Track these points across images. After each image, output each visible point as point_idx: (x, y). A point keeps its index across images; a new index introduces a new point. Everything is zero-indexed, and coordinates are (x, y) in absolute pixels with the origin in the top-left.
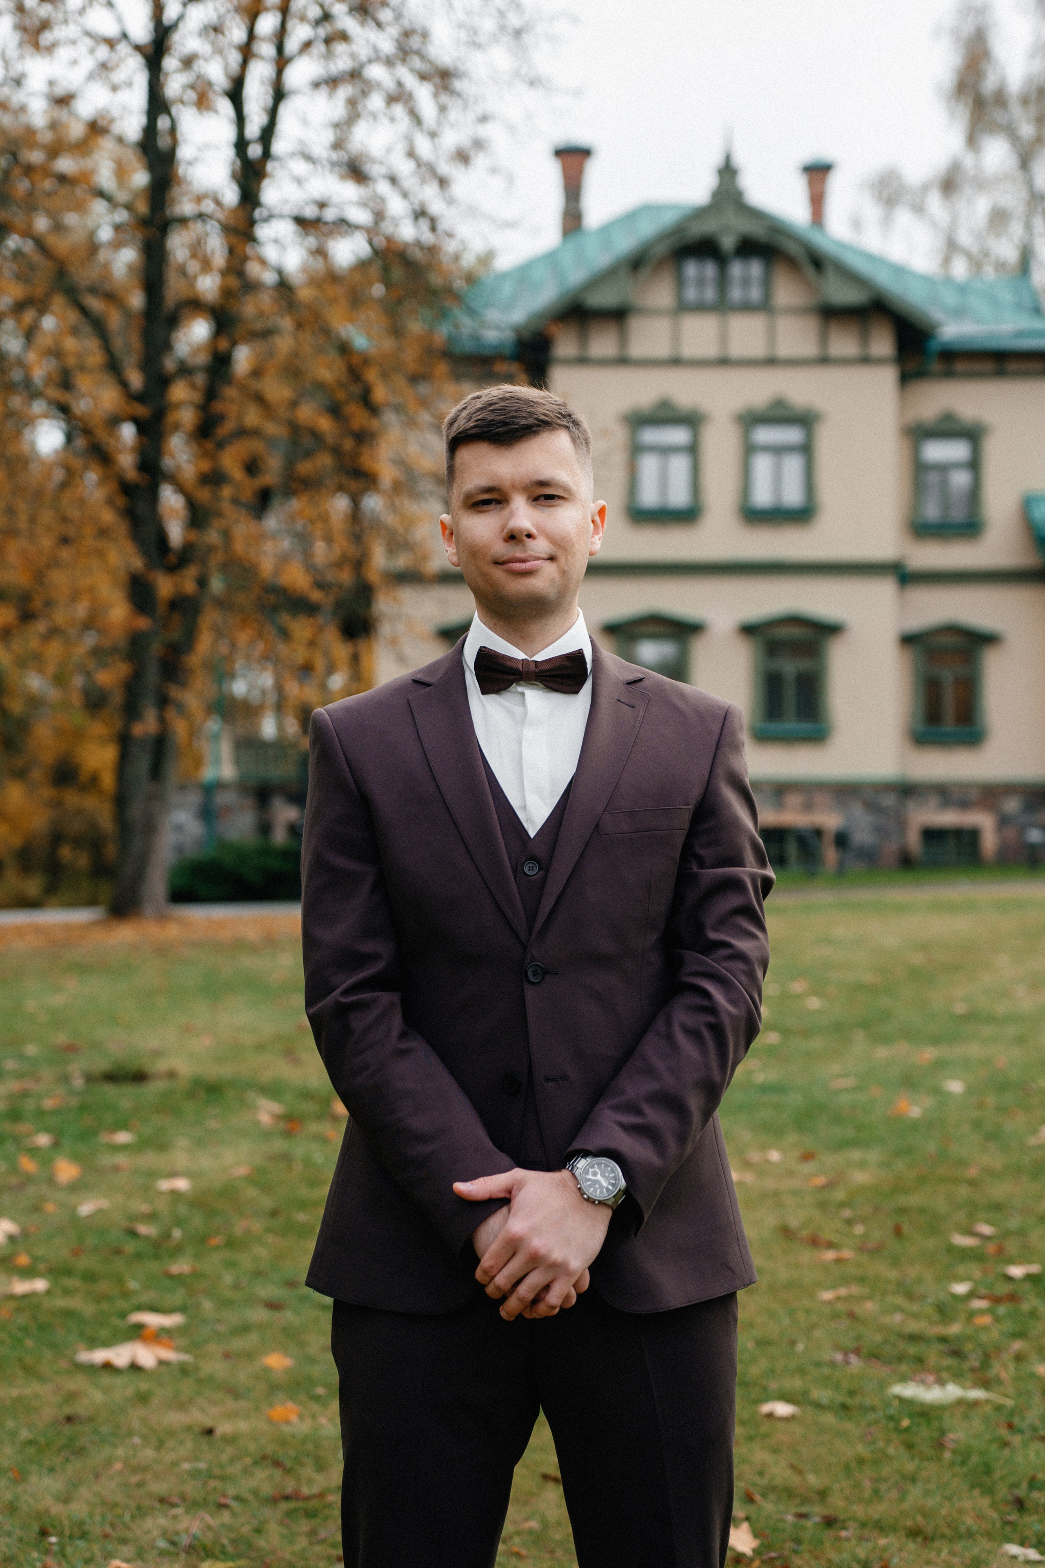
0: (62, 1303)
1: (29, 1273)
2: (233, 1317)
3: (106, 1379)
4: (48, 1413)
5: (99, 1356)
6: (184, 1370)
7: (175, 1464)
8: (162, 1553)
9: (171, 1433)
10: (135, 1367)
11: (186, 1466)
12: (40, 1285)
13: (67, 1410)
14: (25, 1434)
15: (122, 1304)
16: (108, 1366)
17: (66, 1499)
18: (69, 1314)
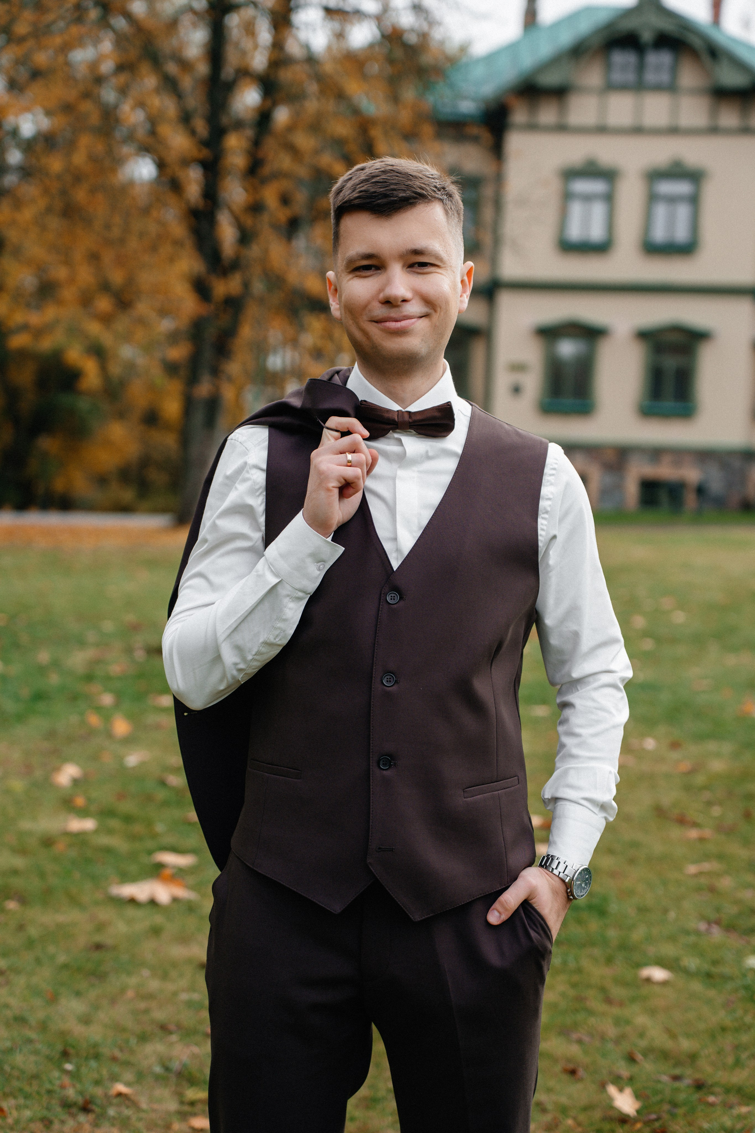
0: (105, 840)
1: (83, 813)
3: (131, 912)
4: (82, 940)
5: (128, 890)
7: (175, 994)
8: (158, 1078)
9: (174, 965)
10: (153, 903)
11: (184, 996)
12: (88, 824)
13: (98, 938)
14: (62, 958)
15: (150, 844)
16: (132, 901)
17: (87, 1022)
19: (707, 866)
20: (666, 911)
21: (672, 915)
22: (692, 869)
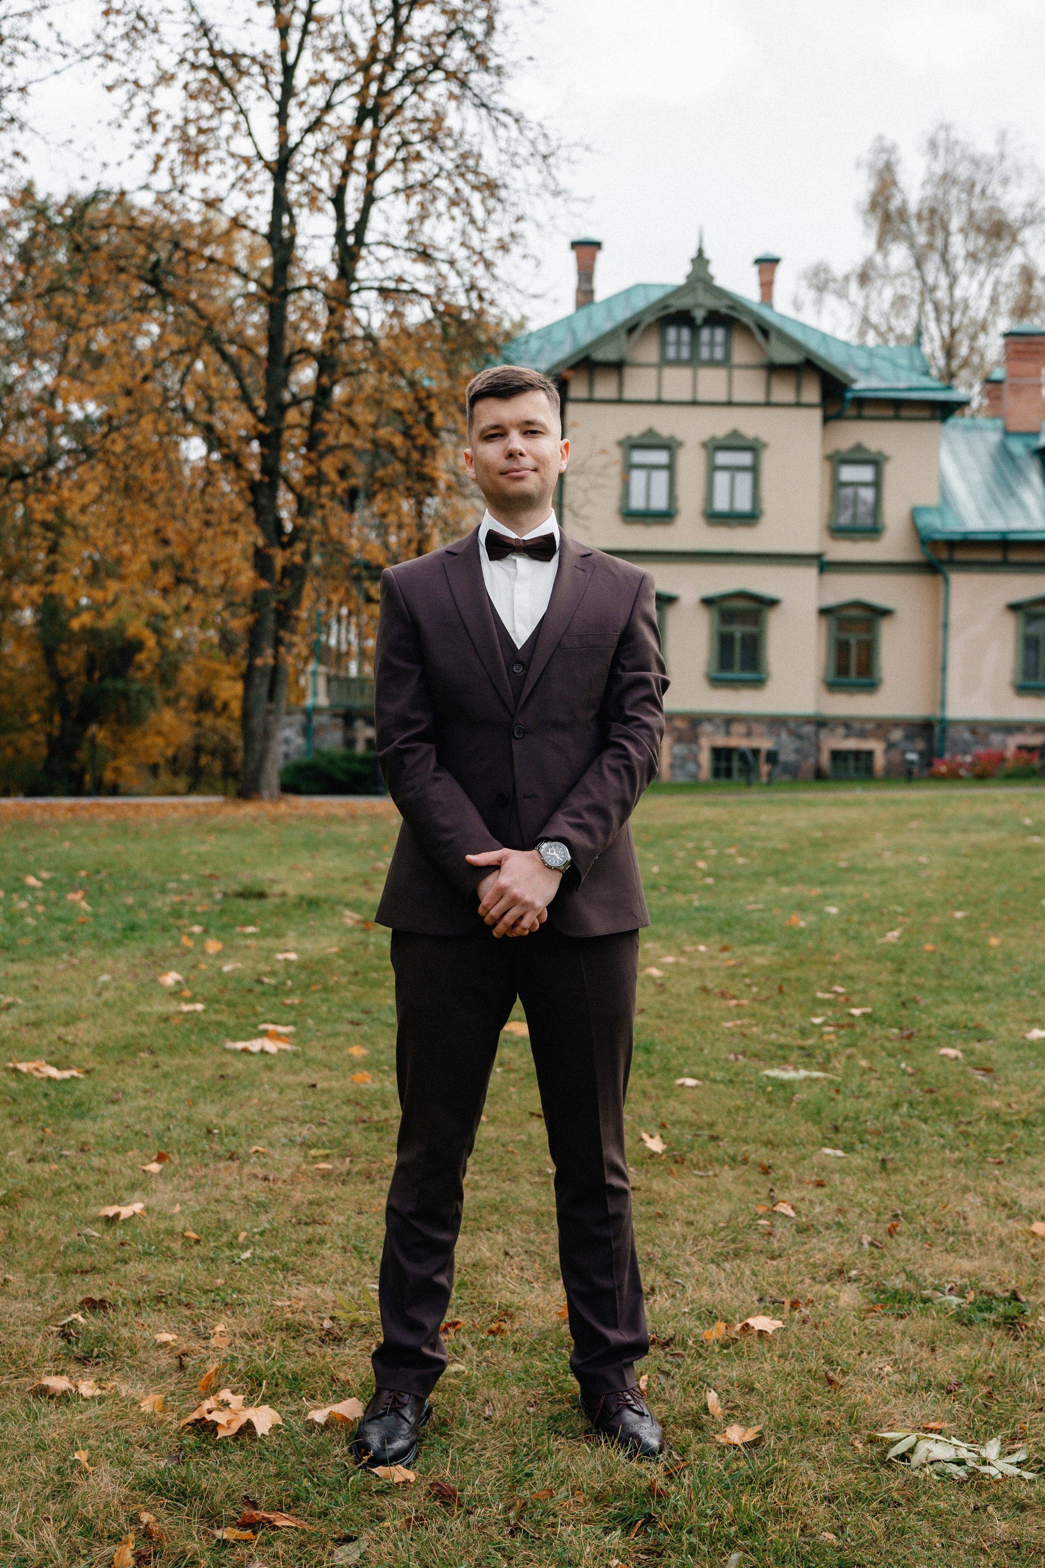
0: (214, 1017)
1: (192, 1000)
2: (328, 1029)
3: (245, 1057)
4: (208, 1073)
5: (240, 1045)
6: (296, 1055)
7: (291, 1101)
8: (284, 1145)
9: (289, 1086)
10: (263, 1052)
11: (298, 1103)
12: (199, 1007)
13: (220, 1072)
14: (193, 1083)
15: (253, 1020)
16: (245, 1051)
17: (223, 1116)
18: (219, 1024)
19: (739, 1022)
20: (701, 1050)
21: (706, 1051)
22: (729, 1024)
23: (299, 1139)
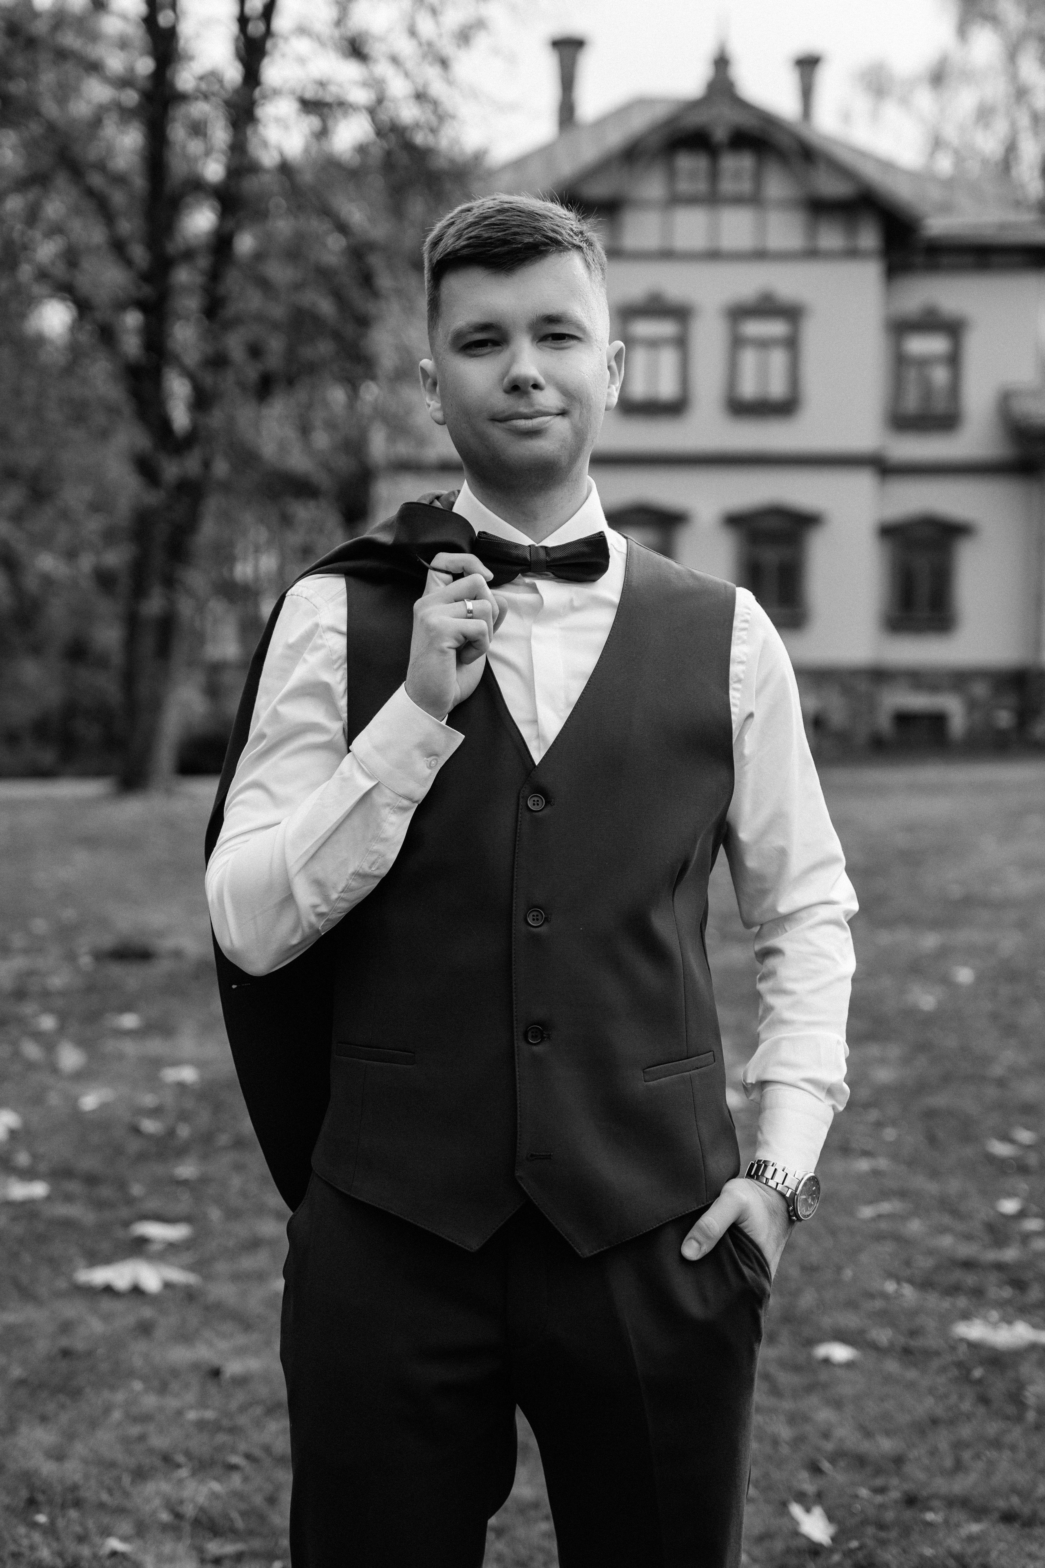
0: (61, 1210)
1: (29, 1173)
4: (42, 1346)
7: (180, 1412)
8: (165, 1528)
9: (175, 1373)
10: (136, 1291)
11: (192, 1415)
12: (40, 1188)
13: (63, 1343)
15: (125, 1212)
16: (108, 1290)
18: (70, 1226)
23: (189, 1510)
